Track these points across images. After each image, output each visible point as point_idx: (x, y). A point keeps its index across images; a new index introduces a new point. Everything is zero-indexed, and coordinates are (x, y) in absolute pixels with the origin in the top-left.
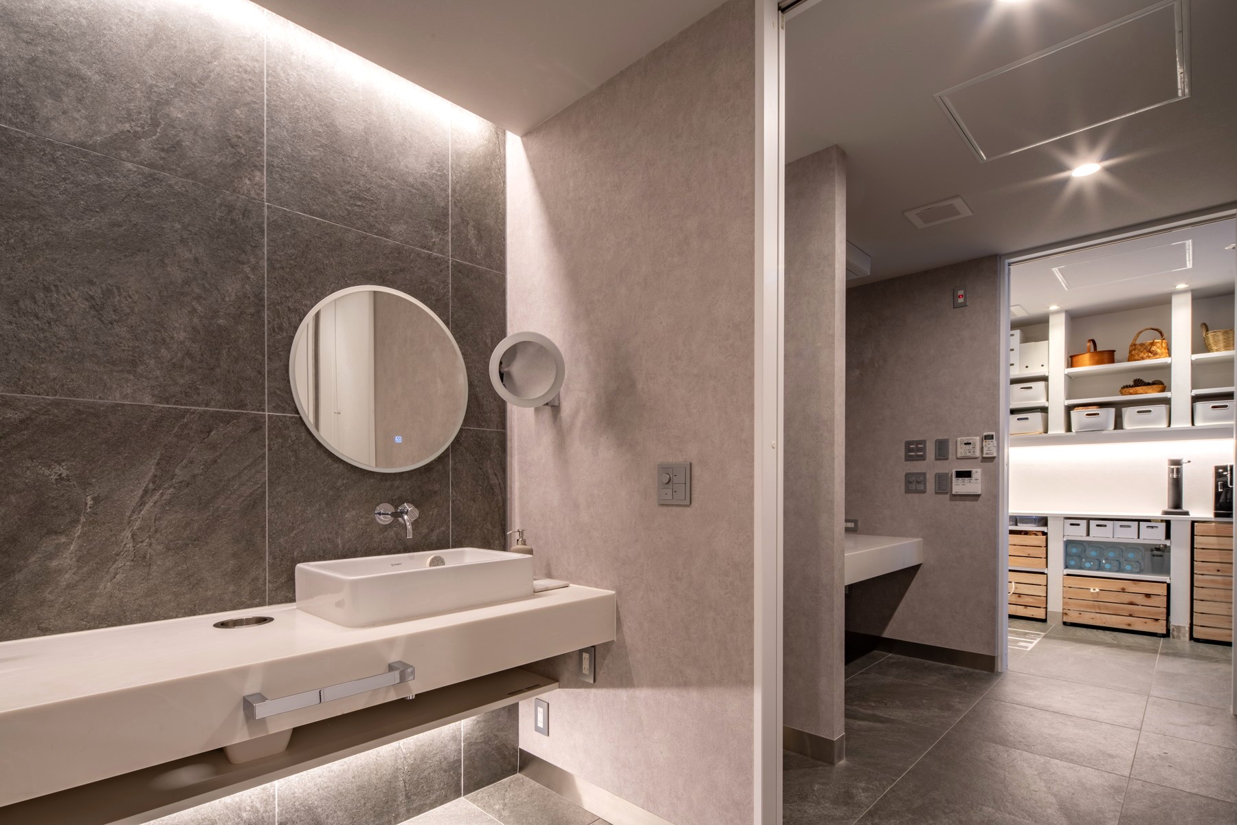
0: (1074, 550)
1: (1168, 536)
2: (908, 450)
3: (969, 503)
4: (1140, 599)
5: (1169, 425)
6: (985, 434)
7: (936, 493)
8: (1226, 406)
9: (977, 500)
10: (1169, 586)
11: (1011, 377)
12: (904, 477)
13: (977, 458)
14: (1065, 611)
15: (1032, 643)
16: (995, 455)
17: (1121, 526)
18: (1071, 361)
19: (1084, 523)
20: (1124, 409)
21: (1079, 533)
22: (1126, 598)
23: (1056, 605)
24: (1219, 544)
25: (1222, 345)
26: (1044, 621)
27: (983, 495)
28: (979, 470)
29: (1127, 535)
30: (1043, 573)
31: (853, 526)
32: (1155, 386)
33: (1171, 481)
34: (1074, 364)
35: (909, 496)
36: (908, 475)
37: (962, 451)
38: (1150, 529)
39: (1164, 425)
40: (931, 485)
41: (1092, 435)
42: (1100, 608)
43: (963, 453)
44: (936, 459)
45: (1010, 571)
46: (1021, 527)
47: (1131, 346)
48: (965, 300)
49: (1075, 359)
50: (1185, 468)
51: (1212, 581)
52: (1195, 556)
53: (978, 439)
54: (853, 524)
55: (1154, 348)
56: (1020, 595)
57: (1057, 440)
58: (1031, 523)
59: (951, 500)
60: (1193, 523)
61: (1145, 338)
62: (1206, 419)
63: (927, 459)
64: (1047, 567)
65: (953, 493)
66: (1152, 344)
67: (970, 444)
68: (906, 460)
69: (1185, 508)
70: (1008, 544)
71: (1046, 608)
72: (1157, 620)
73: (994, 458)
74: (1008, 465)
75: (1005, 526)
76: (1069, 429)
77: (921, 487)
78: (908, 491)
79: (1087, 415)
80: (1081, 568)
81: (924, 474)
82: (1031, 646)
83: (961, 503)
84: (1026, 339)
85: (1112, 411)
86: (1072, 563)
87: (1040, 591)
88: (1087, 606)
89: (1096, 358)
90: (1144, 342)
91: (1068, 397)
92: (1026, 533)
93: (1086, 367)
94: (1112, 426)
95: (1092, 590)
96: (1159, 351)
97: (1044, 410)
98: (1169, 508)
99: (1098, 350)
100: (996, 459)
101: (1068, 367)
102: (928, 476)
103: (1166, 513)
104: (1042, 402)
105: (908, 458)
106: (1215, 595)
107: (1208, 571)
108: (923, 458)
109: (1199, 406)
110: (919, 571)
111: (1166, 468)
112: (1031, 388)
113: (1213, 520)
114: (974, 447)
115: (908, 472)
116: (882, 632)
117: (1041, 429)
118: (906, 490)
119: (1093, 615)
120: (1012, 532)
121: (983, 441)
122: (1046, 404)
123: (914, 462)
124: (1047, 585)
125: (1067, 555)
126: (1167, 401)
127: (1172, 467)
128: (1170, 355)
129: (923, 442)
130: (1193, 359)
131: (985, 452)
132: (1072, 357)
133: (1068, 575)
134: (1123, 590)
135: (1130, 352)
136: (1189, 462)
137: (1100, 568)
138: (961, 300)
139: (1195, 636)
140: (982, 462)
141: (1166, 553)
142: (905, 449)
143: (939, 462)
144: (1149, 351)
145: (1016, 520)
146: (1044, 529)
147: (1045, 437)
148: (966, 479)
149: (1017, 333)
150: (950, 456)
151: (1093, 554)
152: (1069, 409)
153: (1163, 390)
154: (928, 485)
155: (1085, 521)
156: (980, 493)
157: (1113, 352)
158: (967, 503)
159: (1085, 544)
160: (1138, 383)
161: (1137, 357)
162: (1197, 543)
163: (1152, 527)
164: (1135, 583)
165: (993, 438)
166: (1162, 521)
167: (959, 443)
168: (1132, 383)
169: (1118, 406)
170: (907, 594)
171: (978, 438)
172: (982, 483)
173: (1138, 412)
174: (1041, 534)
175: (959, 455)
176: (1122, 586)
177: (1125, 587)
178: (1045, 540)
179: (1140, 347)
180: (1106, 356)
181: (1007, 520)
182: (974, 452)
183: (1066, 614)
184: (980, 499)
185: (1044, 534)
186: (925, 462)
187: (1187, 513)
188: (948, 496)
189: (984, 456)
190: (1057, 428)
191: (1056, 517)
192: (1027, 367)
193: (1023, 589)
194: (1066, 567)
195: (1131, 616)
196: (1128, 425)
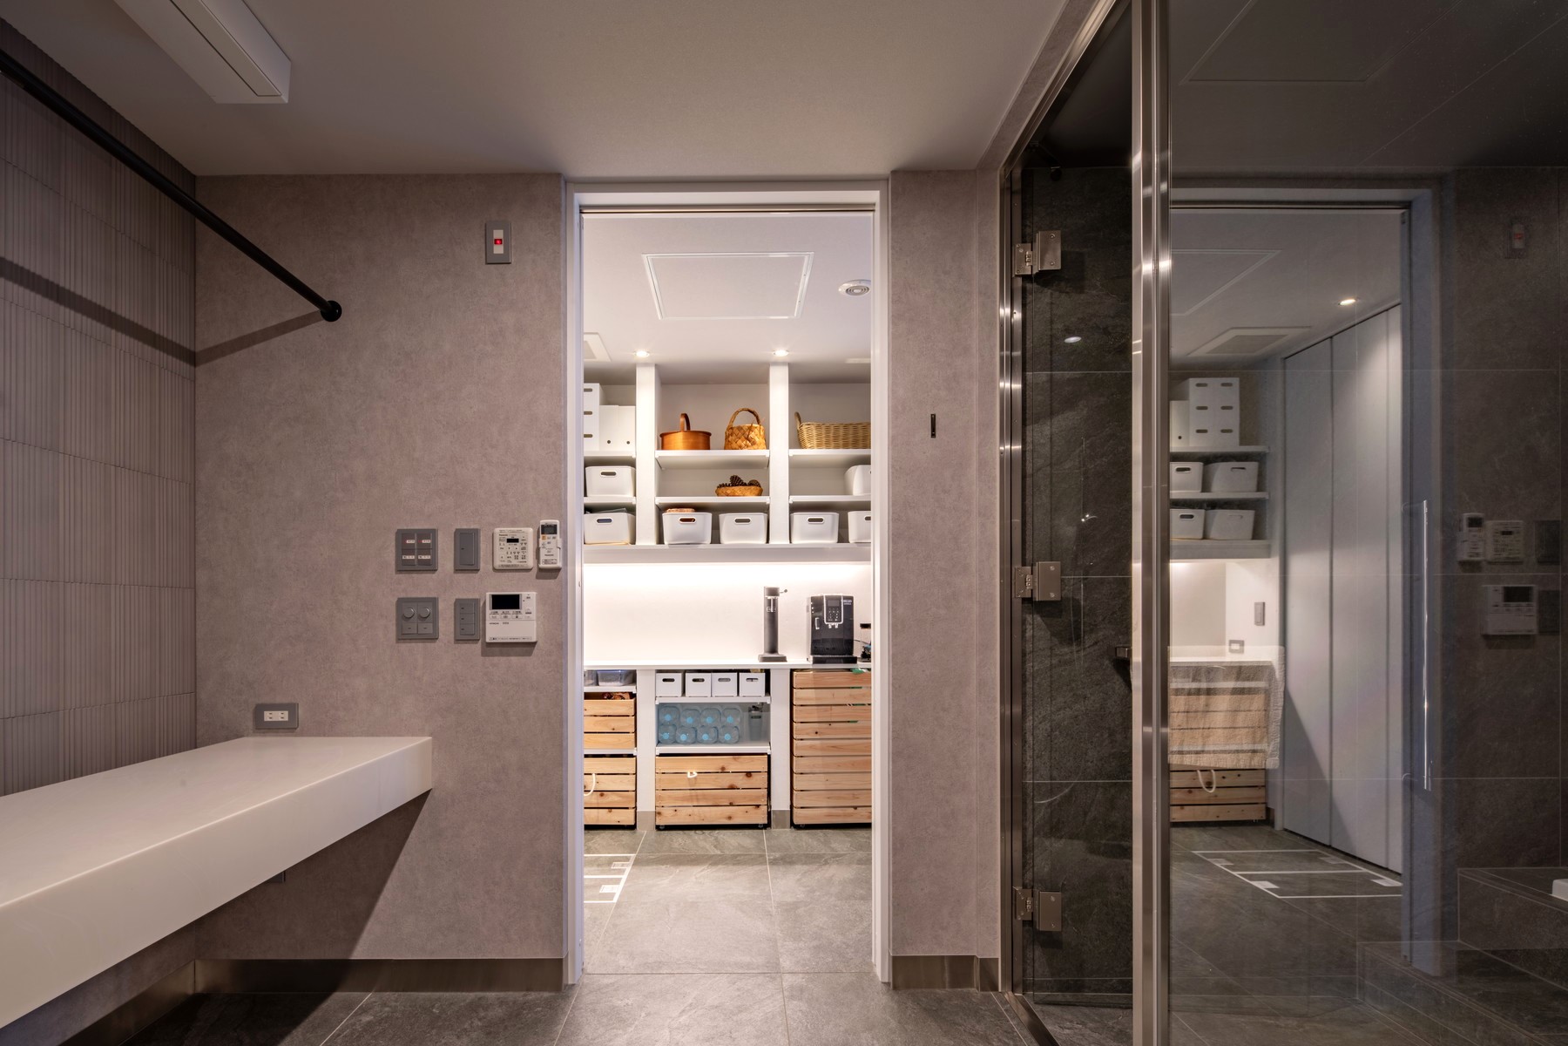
0: (668, 718)
1: (768, 691)
2: (403, 549)
3: (515, 660)
4: (740, 781)
5: (768, 541)
6: (543, 522)
7: (457, 641)
8: (821, 520)
9: (530, 654)
10: (769, 757)
11: (586, 455)
12: (393, 609)
13: (528, 570)
14: (658, 809)
15: (617, 881)
16: (559, 564)
17: (720, 680)
18: (663, 441)
19: (678, 677)
20: (721, 516)
21: (671, 693)
22: (726, 780)
23: (646, 804)
24: (817, 699)
25: (815, 442)
26: (632, 828)
27: (540, 644)
28: (533, 594)
29: (724, 692)
30: (631, 756)
31: (286, 719)
32: (753, 487)
33: (767, 616)
34: (665, 446)
35: (404, 647)
36: (402, 603)
37: (503, 555)
38: (750, 683)
39: (762, 541)
40: (446, 625)
41: (687, 550)
42: (698, 800)
43: (505, 558)
44: (457, 570)
45: (586, 756)
46: (604, 687)
47: (728, 429)
48: (506, 249)
49: (666, 438)
50: (781, 599)
51: (811, 747)
52: (794, 716)
53: (530, 532)
54: (286, 713)
55: (752, 435)
56: (602, 793)
57: (646, 556)
58: (616, 680)
59: (484, 654)
60: (792, 671)
61: (744, 420)
62: (804, 536)
63: (439, 569)
64: (636, 746)
65: (488, 640)
66: (750, 429)
67: (517, 541)
68: (399, 571)
69: (781, 652)
70: (582, 716)
71: (636, 807)
72: (758, 806)
73: (558, 570)
74: (581, 586)
75: (578, 686)
76: (660, 540)
77: (427, 628)
78: (403, 637)
79: (682, 520)
80: (675, 742)
81: (433, 602)
82: (617, 890)
83: (503, 659)
84: (607, 400)
85: (709, 516)
86: (666, 736)
87: (626, 783)
88: (684, 799)
89: (691, 440)
90: (741, 426)
91: (660, 493)
92: (610, 696)
93: (679, 453)
94: (709, 540)
95: (689, 776)
96: (757, 440)
97: (631, 509)
98: (765, 652)
99: (692, 429)
100: (561, 573)
101: (658, 449)
102: (441, 606)
103: (765, 659)
104: (626, 497)
105: (403, 568)
106: (814, 765)
107: (807, 734)
108: (430, 567)
109: (797, 516)
110: (425, 806)
111: (761, 599)
112: (614, 474)
113: (811, 667)
114: (524, 548)
115: (403, 595)
116: (351, 950)
117: (627, 539)
118: (397, 635)
119: (690, 810)
120: (588, 696)
121: (538, 537)
122: (633, 501)
123: (415, 576)
124: (636, 774)
125: (661, 725)
126: (765, 509)
127: (769, 598)
128: (768, 448)
129: (431, 533)
130: (791, 455)
131: (543, 557)
132: (662, 436)
133: (661, 755)
134: (723, 771)
135: (727, 438)
136: (786, 591)
137: (696, 742)
138: (498, 250)
139: (795, 822)
140: (538, 577)
141: (764, 714)
142: (397, 546)
143: (461, 577)
144: (747, 439)
145: (596, 676)
146: (631, 689)
147: (630, 552)
148: (511, 611)
149: (596, 387)
150: (482, 565)
151: (689, 720)
152: (661, 510)
153: (760, 494)
154: (441, 624)
155: (680, 675)
156: (534, 640)
157: (708, 435)
158: (514, 659)
159: (678, 706)
160: (736, 481)
161: (734, 445)
162: (797, 699)
163: (752, 679)
164: (735, 759)
165: (555, 533)
166: (761, 670)
167: (497, 538)
168: (729, 482)
169: (716, 510)
170: (402, 858)
171: (531, 530)
172: (538, 618)
173: (737, 521)
174: (628, 696)
175: (498, 563)
176: (721, 765)
177: (725, 766)
178: (633, 704)
179: (737, 432)
180: (701, 439)
181: (580, 678)
182: (524, 557)
183: (659, 813)
184: (536, 651)
185: (633, 696)
186: (434, 576)
187: (783, 659)
188: (479, 646)
189: (542, 565)
190: (647, 539)
191: (646, 669)
192: (609, 442)
193: (608, 783)
194: (659, 743)
195: (731, 805)
196: (726, 540)
